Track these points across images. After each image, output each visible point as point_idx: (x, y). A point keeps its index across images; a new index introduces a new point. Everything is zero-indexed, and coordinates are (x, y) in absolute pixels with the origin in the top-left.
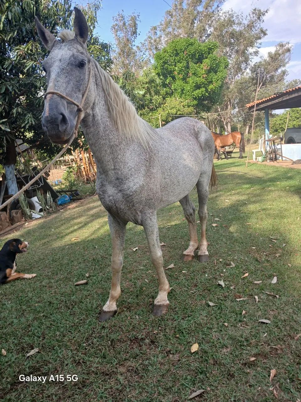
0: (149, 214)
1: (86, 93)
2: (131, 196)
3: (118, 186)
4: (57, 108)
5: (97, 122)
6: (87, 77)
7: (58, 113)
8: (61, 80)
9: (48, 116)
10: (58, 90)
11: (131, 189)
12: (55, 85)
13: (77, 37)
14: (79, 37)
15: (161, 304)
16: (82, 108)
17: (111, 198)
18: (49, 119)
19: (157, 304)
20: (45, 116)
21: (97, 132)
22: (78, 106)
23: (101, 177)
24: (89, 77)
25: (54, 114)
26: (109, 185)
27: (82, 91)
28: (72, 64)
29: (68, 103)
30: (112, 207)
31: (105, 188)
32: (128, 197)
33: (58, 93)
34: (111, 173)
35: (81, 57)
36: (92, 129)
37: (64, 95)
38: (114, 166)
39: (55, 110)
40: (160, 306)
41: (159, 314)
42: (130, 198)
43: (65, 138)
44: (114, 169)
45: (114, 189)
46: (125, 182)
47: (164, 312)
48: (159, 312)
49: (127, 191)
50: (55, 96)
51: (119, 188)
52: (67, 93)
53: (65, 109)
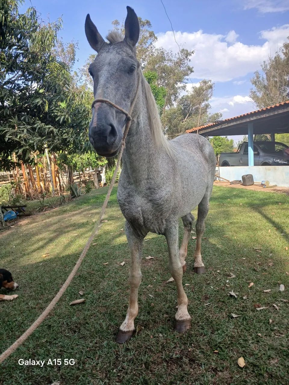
0: (174, 222)
1: (136, 100)
2: (162, 205)
3: (148, 196)
4: (106, 118)
5: (140, 130)
6: (136, 83)
7: (107, 124)
8: (110, 86)
9: (96, 127)
10: (107, 98)
11: (163, 199)
12: (105, 92)
13: (127, 39)
14: (128, 39)
15: (185, 319)
16: (130, 117)
17: (139, 209)
18: (97, 130)
19: (180, 319)
20: (93, 126)
21: (140, 140)
22: (126, 115)
23: (128, 187)
24: (138, 82)
25: (103, 125)
26: (137, 196)
27: (131, 99)
28: (121, 70)
29: (117, 112)
30: (138, 219)
31: (132, 199)
32: (158, 207)
33: (107, 102)
34: (144, 183)
35: (130, 62)
36: (135, 138)
37: (113, 103)
38: (148, 176)
39: (104, 120)
40: (183, 321)
41: (184, 330)
42: (161, 207)
43: (113, 151)
44: (148, 179)
45: (143, 199)
46: (157, 191)
47: (188, 328)
48: (183, 327)
49: (158, 200)
50: (104, 104)
51: (150, 198)
52: (116, 101)
53: (114, 119)
